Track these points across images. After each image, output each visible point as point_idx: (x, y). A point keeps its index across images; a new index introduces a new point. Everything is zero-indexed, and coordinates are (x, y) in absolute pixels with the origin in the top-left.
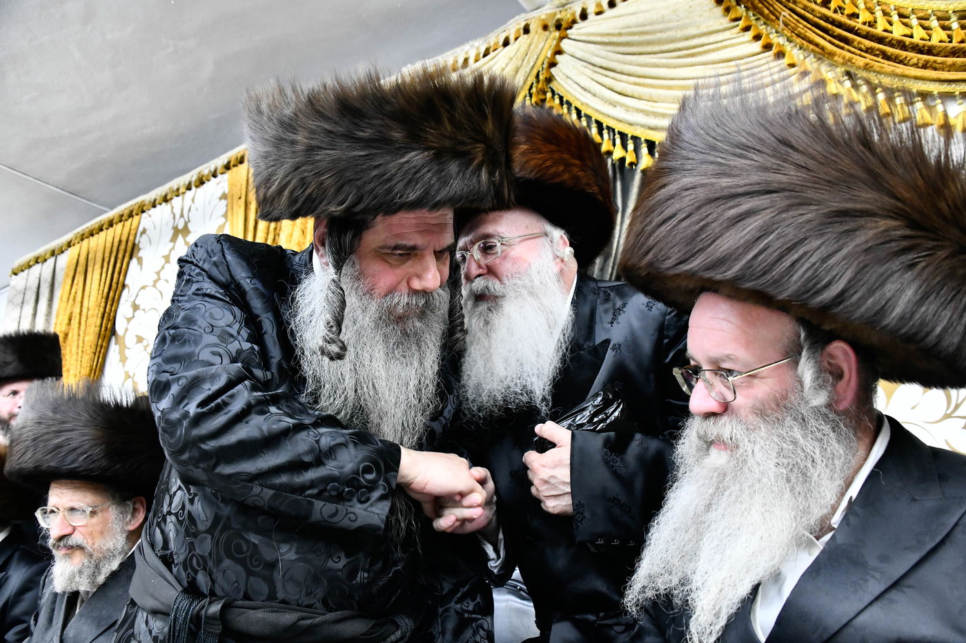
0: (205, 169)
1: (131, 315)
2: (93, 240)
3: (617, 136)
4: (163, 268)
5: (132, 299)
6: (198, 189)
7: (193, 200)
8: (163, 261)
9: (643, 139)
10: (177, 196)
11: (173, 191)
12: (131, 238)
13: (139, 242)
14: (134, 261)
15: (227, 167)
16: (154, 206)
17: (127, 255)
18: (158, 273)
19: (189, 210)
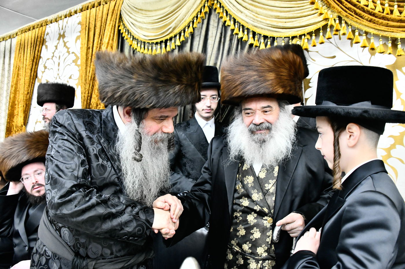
0: (73, 9)
1: (44, 71)
2: (27, 34)
3: (241, 27)
4: (55, 51)
5: (44, 63)
6: (69, 18)
7: (67, 23)
8: (55, 48)
9: (251, 30)
10: (61, 20)
11: (59, 17)
12: (42, 36)
13: (46, 38)
14: (44, 47)
15: (82, 10)
16: (51, 23)
17: (41, 43)
18: (53, 53)
19: (65, 27)
